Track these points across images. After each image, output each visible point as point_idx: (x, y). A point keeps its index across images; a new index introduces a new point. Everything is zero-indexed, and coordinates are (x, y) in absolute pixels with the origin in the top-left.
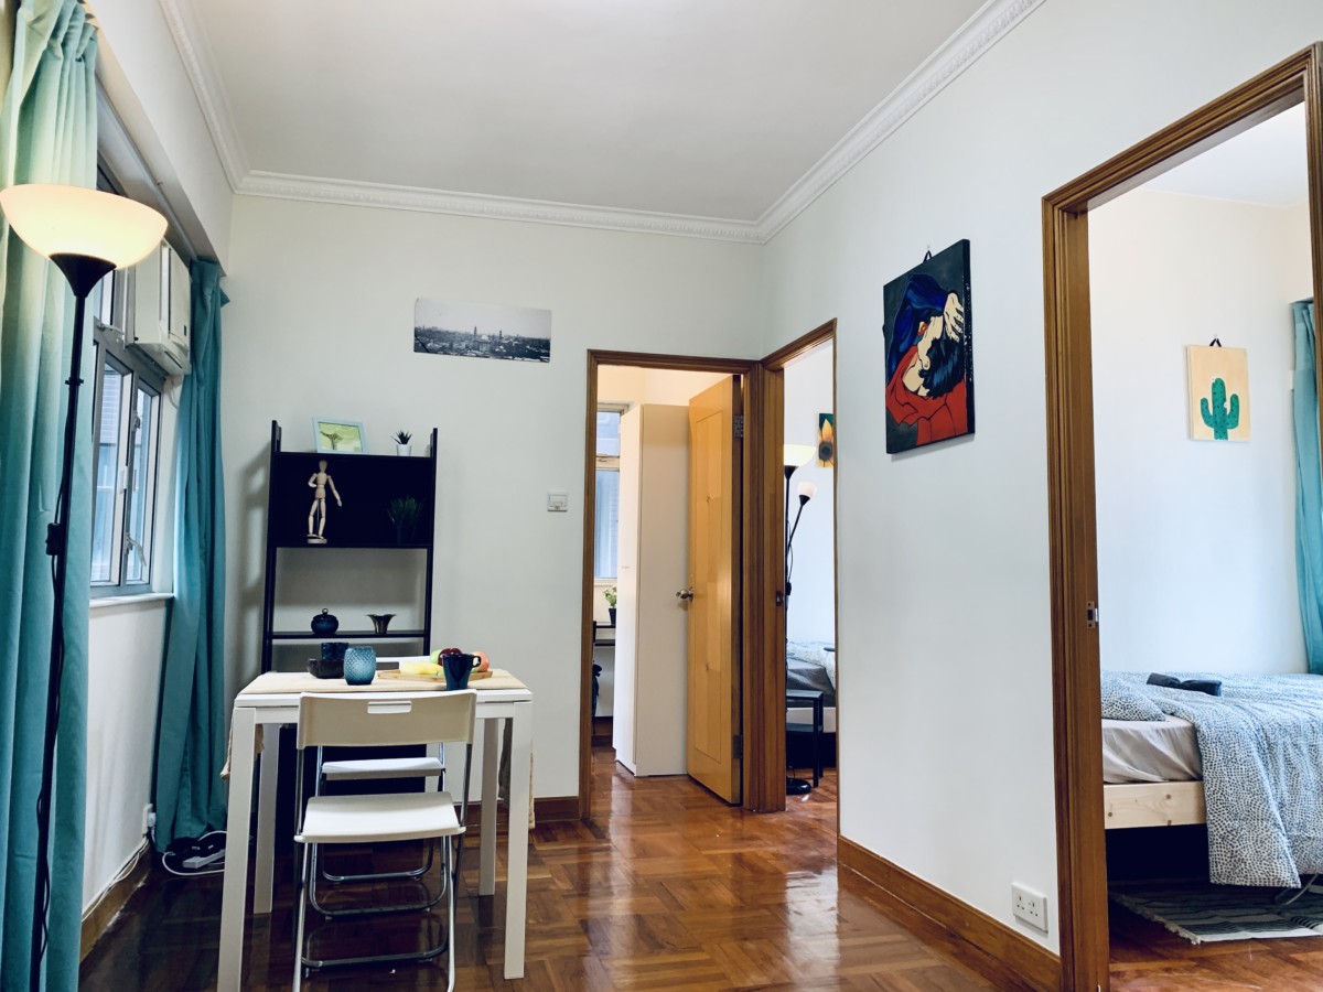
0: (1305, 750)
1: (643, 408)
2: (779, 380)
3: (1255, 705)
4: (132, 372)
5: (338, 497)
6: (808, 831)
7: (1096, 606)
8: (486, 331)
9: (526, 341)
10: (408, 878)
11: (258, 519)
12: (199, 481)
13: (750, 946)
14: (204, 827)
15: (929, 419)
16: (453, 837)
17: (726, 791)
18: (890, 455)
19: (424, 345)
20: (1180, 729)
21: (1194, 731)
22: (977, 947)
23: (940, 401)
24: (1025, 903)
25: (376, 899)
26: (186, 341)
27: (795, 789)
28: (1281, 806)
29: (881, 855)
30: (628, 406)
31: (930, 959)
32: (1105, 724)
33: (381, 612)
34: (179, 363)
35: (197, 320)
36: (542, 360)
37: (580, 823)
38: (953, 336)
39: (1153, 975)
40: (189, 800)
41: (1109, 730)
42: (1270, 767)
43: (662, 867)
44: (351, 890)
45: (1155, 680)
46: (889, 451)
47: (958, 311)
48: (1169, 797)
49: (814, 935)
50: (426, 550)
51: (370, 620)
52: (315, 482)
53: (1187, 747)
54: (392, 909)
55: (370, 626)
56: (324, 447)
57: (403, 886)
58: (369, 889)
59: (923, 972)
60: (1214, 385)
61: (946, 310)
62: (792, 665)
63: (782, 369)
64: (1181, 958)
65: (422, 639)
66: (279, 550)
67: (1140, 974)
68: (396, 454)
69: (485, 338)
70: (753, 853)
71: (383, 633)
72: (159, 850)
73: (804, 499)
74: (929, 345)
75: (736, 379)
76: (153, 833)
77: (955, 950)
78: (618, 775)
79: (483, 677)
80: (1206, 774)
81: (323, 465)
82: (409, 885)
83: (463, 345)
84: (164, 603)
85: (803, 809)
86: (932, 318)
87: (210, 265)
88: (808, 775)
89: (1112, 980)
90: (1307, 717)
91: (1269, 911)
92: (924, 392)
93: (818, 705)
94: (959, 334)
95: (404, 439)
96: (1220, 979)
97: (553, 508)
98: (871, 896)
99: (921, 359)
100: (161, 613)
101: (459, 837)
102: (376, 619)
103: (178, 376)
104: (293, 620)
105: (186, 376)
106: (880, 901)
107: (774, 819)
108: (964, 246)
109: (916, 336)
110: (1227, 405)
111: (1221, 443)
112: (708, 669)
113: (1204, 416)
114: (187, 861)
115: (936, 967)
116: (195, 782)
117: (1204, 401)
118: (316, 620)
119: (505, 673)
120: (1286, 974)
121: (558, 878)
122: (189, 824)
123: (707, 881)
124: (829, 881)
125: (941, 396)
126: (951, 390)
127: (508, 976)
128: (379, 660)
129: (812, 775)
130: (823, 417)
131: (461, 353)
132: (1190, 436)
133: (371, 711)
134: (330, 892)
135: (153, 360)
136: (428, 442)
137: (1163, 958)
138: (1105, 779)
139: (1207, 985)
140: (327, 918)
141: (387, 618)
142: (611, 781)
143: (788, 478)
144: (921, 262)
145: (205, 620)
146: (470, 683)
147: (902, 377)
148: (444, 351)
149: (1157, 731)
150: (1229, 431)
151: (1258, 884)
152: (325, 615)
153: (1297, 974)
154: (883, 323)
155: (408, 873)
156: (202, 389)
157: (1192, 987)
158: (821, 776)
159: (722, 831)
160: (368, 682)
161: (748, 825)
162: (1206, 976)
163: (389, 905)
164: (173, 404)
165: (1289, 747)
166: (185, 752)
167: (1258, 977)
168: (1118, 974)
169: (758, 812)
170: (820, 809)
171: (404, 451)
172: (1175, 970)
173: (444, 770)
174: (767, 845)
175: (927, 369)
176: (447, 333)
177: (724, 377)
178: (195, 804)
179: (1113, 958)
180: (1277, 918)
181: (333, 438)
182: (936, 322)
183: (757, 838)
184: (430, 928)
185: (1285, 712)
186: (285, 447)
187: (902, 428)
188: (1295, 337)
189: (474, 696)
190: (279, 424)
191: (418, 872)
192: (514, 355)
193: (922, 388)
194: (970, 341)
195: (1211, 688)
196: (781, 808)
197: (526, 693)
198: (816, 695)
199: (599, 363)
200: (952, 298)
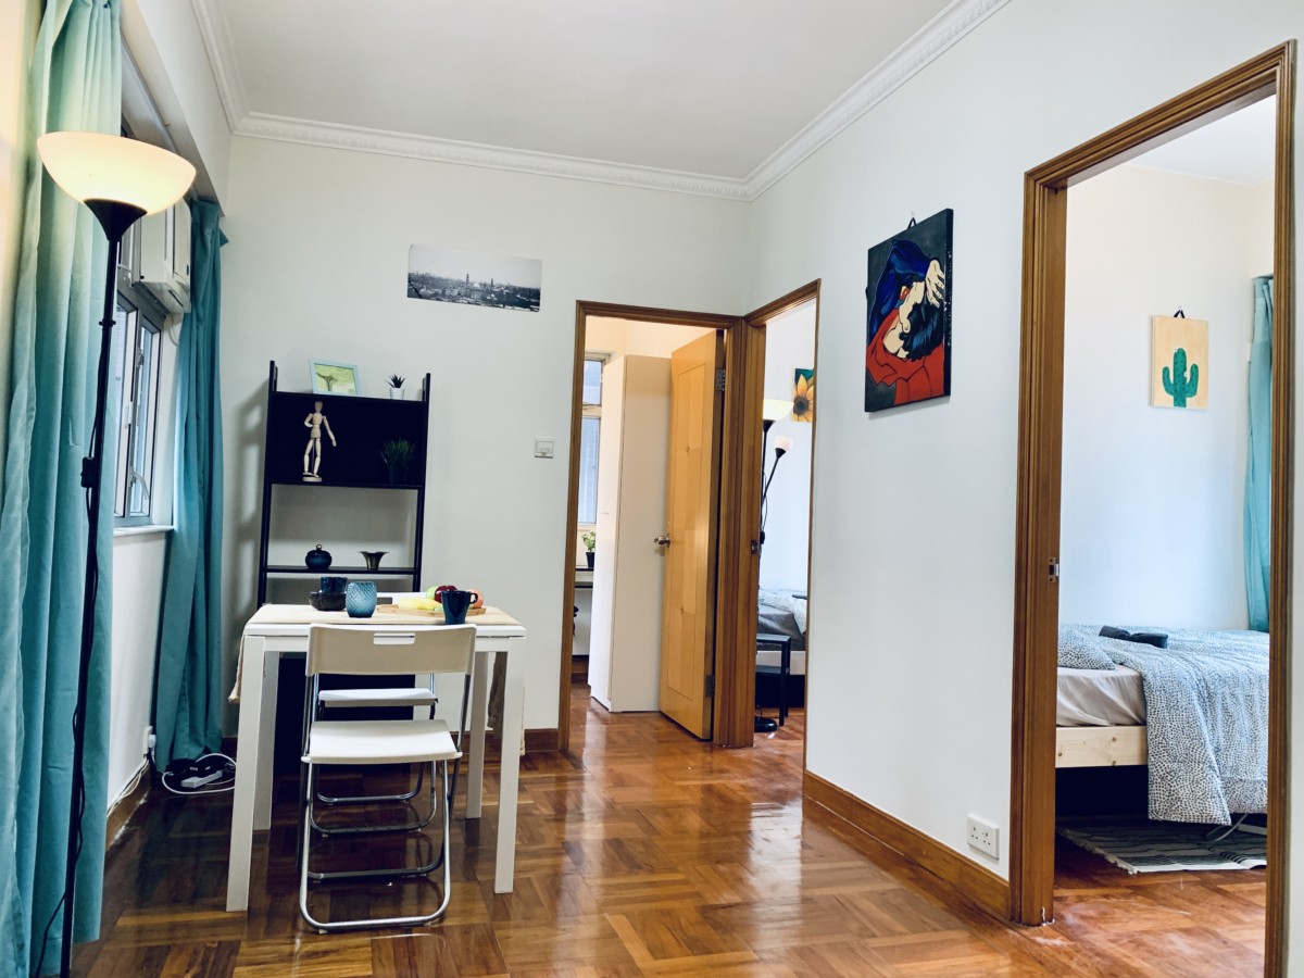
0: (1241, 699)
1: (627, 359)
2: (761, 336)
3: (1198, 657)
4: (137, 309)
5: (332, 437)
6: (775, 766)
7: (1058, 562)
8: (477, 280)
9: (516, 290)
10: (398, 801)
11: (254, 457)
12: (198, 418)
13: (722, 868)
14: (202, 750)
15: (907, 380)
16: (450, 762)
17: (697, 727)
18: (868, 414)
19: (417, 291)
20: (1128, 677)
21: (1141, 680)
22: (933, 874)
23: (919, 363)
24: (979, 833)
25: (368, 819)
26: (187, 280)
27: (762, 726)
28: (1217, 750)
29: (845, 789)
30: (610, 355)
31: (889, 884)
32: (1061, 671)
33: (373, 550)
34: (180, 303)
35: (197, 259)
36: (532, 309)
37: (560, 754)
38: (934, 301)
39: (1093, 900)
40: (188, 724)
41: (1063, 677)
42: (1209, 714)
43: (639, 795)
44: (344, 811)
45: (1108, 632)
46: (866, 411)
47: (940, 278)
48: (1114, 739)
49: (782, 860)
50: (416, 491)
51: (362, 556)
52: (311, 422)
53: (1134, 694)
54: (385, 828)
55: (363, 563)
56: (320, 389)
57: (394, 808)
58: (362, 810)
59: (883, 894)
60: (1176, 355)
61: (928, 275)
62: (762, 610)
63: (765, 326)
64: (1118, 886)
65: (412, 576)
66: (274, 486)
67: (1080, 899)
68: (388, 398)
69: (477, 285)
70: (723, 785)
71: (375, 570)
72: (159, 770)
73: (780, 452)
74: (910, 309)
75: (720, 334)
76: (153, 753)
77: (912, 875)
78: (592, 710)
79: (477, 614)
80: (1149, 719)
81: (319, 406)
82: (399, 807)
83: (456, 292)
84: (164, 535)
85: (771, 746)
86: (914, 284)
87: (210, 205)
88: (774, 714)
89: (1056, 904)
90: (1244, 669)
91: (1200, 846)
92: (903, 354)
93: (786, 649)
94: (939, 300)
95: (397, 383)
96: (1152, 905)
97: (540, 455)
98: (834, 826)
99: (902, 321)
100: (161, 544)
101: (455, 763)
102: (367, 555)
103: (179, 314)
104: (288, 554)
105: (185, 315)
106: (843, 831)
107: (742, 754)
108: (949, 214)
109: (897, 300)
110: (1187, 375)
111: (1180, 411)
112: (682, 612)
113: (1165, 384)
114: (186, 781)
115: (895, 890)
116: (192, 707)
117: (1166, 370)
118: (311, 555)
119: (496, 610)
120: (1215, 903)
121: (540, 803)
122: (186, 746)
123: (681, 809)
124: (794, 813)
125: (920, 358)
126: (929, 353)
127: (499, 889)
128: (380, 595)
129: (778, 714)
130: (798, 373)
131: (453, 299)
132: (1151, 403)
133: (377, 642)
134: (324, 813)
135: (155, 298)
136: (420, 386)
137: (1102, 886)
138: (1058, 722)
139: (1140, 910)
140: (324, 836)
141: (379, 556)
142: (585, 715)
143: (766, 431)
144: (905, 228)
145: (202, 552)
146: (467, 619)
147: (883, 338)
148: (436, 297)
149: (1107, 679)
150: (1188, 399)
151: (1192, 820)
152: (319, 550)
153: (1225, 903)
154: (866, 285)
155: (398, 797)
156: (202, 328)
157: (1127, 911)
158: (787, 715)
159: (692, 763)
160: (368, 615)
161: (718, 760)
162: (1140, 902)
163: (381, 825)
164: (173, 342)
165: (1227, 696)
166: (184, 678)
167: (1187, 904)
168: (1060, 899)
169: (727, 748)
170: (785, 746)
171: (397, 395)
172: (1113, 896)
173: (436, 700)
174: (736, 778)
175: (907, 332)
176: (440, 279)
177: (707, 333)
178: (193, 729)
179: (1057, 885)
180: (1209, 853)
181: (329, 379)
182: (918, 288)
183: (727, 771)
184: (418, 846)
185: (1225, 665)
186: (282, 387)
187: (881, 388)
188: (1255, 311)
189: (474, 630)
190: (276, 364)
191: (408, 796)
192: (505, 303)
193: (902, 351)
194: (949, 307)
195: (1158, 641)
196: (749, 744)
197: (520, 629)
198: (785, 639)
199: (586, 314)
200: (934, 265)
